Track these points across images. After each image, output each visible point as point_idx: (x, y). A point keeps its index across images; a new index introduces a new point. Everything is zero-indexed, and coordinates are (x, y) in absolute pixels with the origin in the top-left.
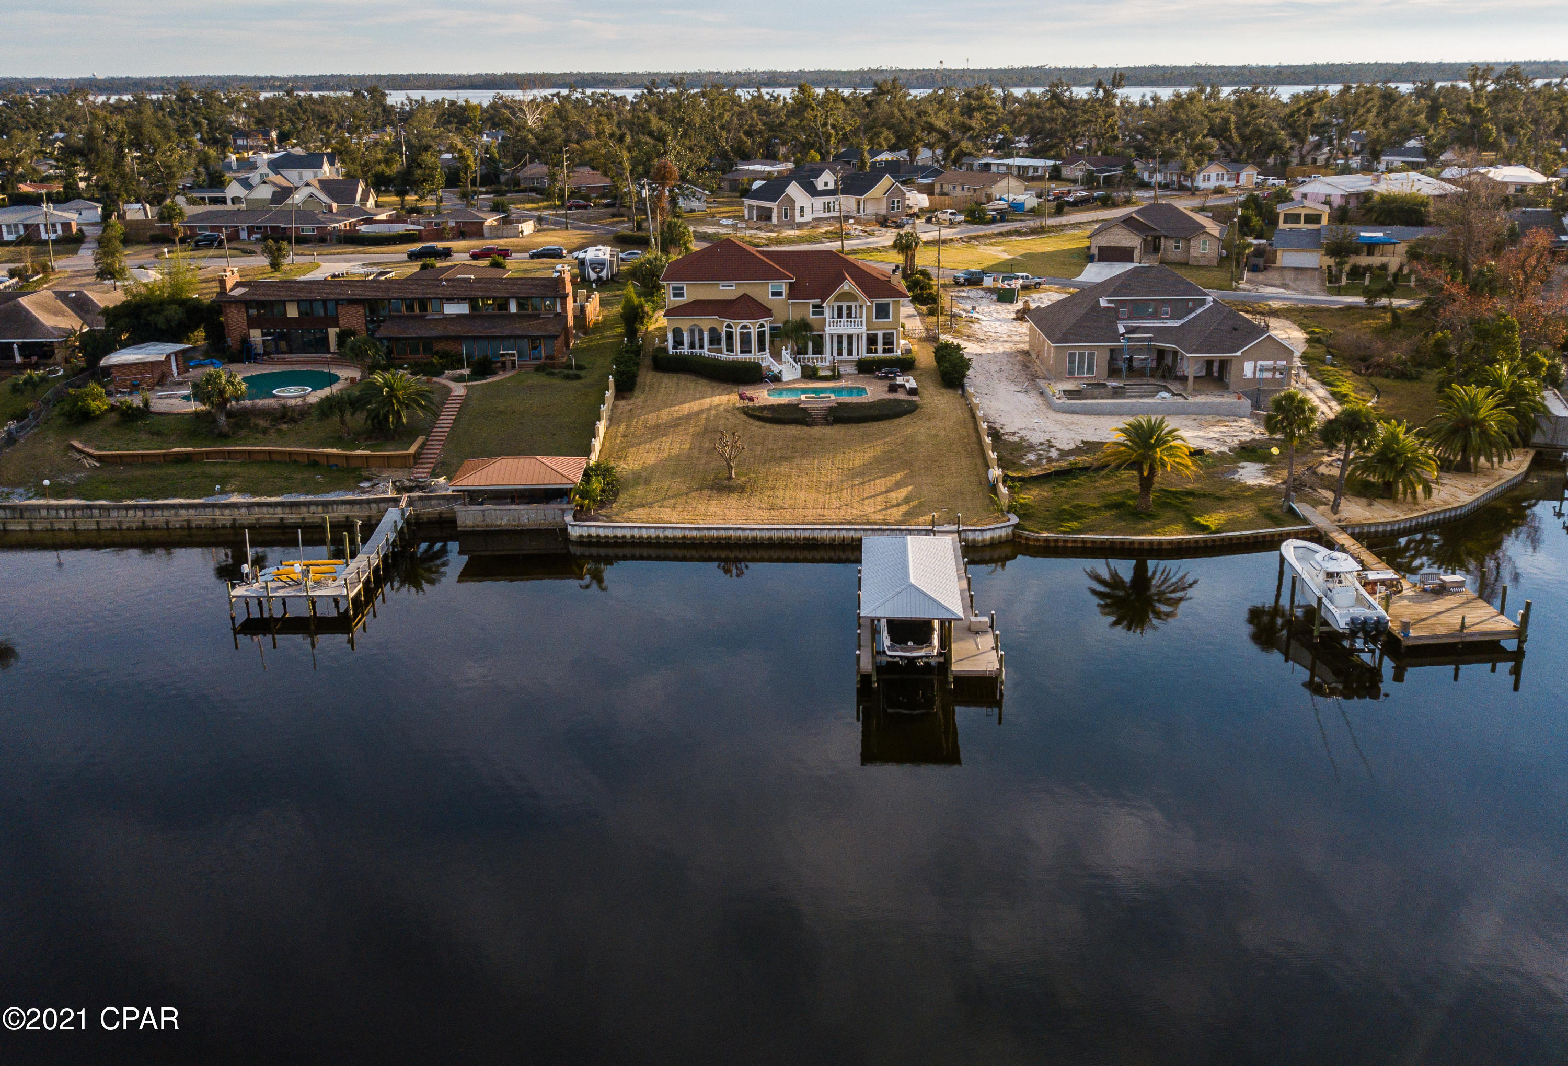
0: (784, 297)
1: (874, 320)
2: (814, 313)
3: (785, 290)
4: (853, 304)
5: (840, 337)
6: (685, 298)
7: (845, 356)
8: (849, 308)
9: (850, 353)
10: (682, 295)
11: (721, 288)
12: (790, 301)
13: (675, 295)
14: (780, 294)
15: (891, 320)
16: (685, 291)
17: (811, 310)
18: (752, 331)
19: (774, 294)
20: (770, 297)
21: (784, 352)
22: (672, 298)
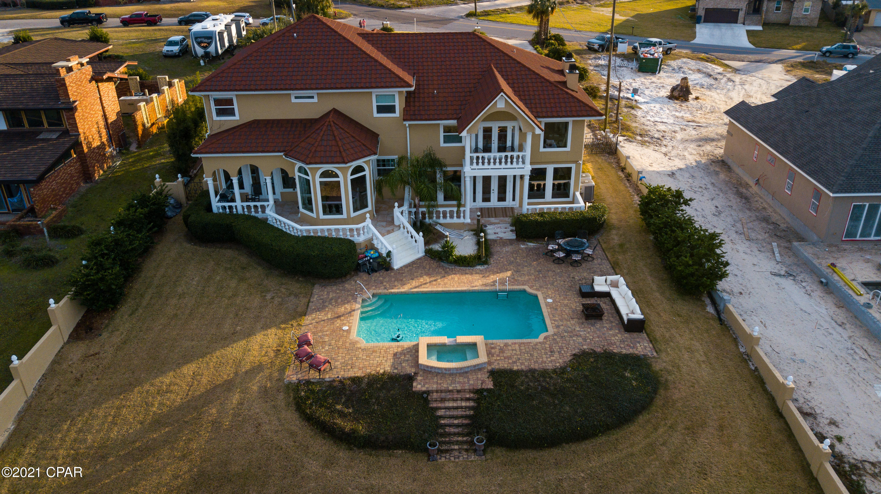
0: (397, 114)
1: (542, 149)
2: (447, 140)
3: (398, 103)
4: (509, 125)
5: (487, 180)
6: (237, 117)
7: (494, 202)
8: (503, 132)
9: (502, 198)
10: (231, 112)
11: (294, 100)
12: (407, 123)
13: (220, 112)
14: (391, 109)
15: (568, 149)
16: (236, 106)
17: (442, 134)
18: (341, 179)
19: (381, 109)
20: (376, 115)
21: (397, 211)
22: (215, 118)
